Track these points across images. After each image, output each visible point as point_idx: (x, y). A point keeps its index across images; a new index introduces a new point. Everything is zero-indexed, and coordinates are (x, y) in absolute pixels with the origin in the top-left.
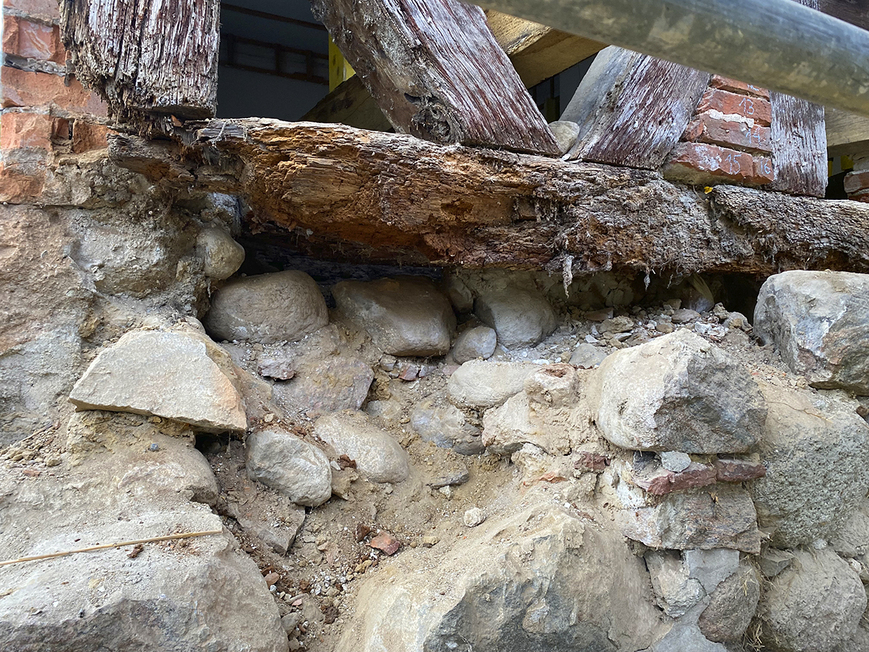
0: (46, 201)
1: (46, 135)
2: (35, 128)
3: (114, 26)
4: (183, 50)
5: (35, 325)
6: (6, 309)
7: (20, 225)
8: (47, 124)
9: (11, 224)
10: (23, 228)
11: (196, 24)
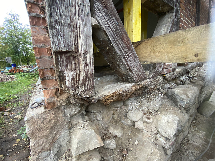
0: (57, 107)
1: (54, 93)
2: (51, 93)
3: (72, 84)
4: (89, 87)
5: (60, 132)
6: (54, 132)
7: (53, 114)
8: (54, 91)
9: (51, 115)
10: (54, 114)
11: (91, 80)
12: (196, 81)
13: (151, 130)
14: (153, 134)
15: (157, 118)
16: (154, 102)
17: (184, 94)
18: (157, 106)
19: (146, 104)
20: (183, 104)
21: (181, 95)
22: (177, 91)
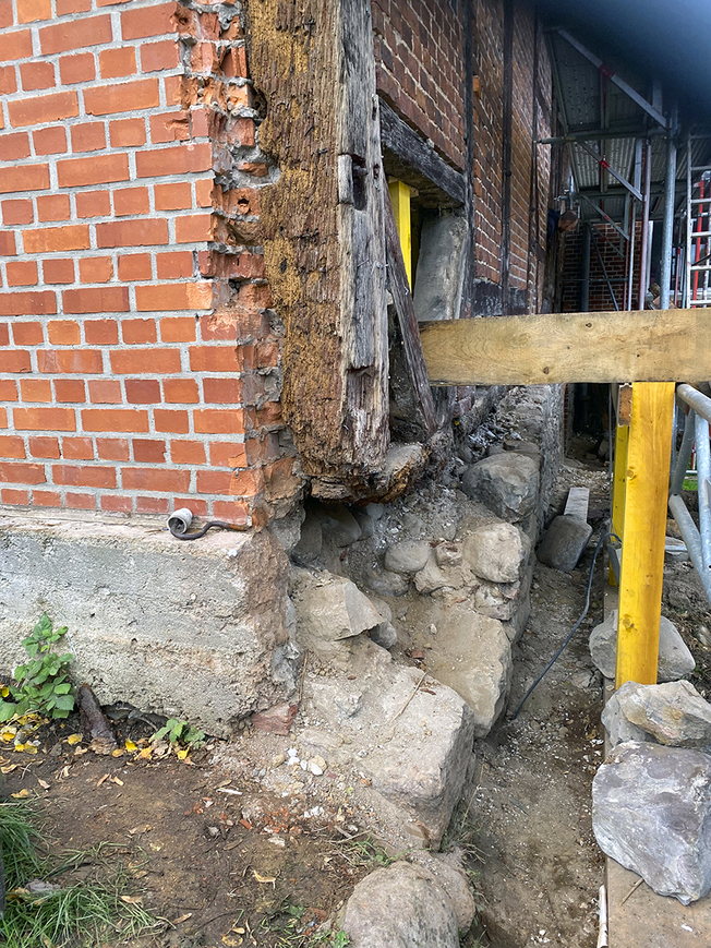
12: (519, 443)
13: (462, 583)
14: (469, 589)
15: (471, 542)
16: (438, 516)
17: (514, 474)
18: (449, 525)
19: (420, 523)
20: (515, 503)
21: (506, 477)
22: (494, 466)
